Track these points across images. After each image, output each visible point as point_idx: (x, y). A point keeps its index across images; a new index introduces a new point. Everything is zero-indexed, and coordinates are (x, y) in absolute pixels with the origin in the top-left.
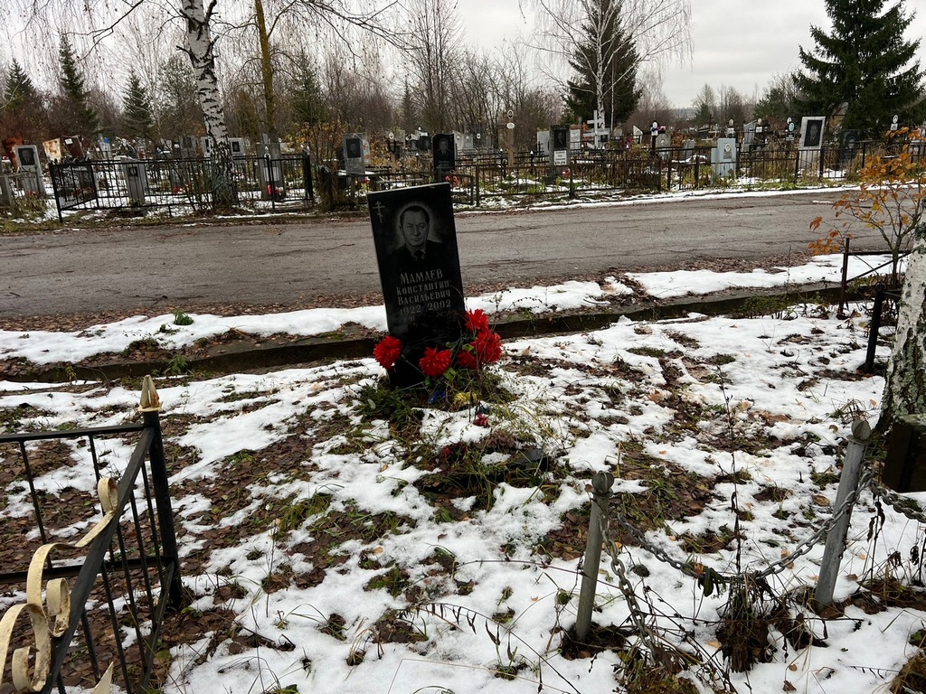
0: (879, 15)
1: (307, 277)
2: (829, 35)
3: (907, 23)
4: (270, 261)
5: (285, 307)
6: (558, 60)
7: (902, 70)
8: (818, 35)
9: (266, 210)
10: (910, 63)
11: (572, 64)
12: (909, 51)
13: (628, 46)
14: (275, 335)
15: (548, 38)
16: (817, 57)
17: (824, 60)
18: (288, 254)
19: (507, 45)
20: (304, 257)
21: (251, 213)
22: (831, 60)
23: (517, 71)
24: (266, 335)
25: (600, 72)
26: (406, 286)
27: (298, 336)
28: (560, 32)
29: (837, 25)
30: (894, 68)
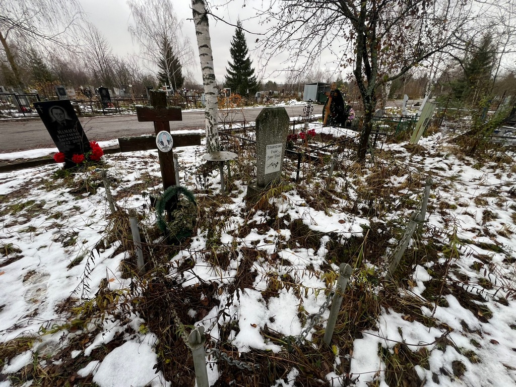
0: (245, 60)
1: (34, 139)
2: (233, 65)
3: (251, 63)
4: (17, 134)
5: (22, 149)
6: (151, 64)
7: (252, 76)
8: (229, 63)
9: (19, 117)
10: (253, 75)
11: (159, 66)
12: (253, 71)
13: (177, 61)
14: (17, 159)
15: (146, 55)
16: (230, 70)
17: (232, 72)
18: (27, 132)
19: (129, 56)
20: (34, 132)
21: (10, 118)
22: (234, 72)
23: (135, 66)
24: (12, 160)
25: (167, 69)
26: (61, 135)
27: (29, 159)
28: (150, 53)
29: (235, 61)
30: (250, 76)
